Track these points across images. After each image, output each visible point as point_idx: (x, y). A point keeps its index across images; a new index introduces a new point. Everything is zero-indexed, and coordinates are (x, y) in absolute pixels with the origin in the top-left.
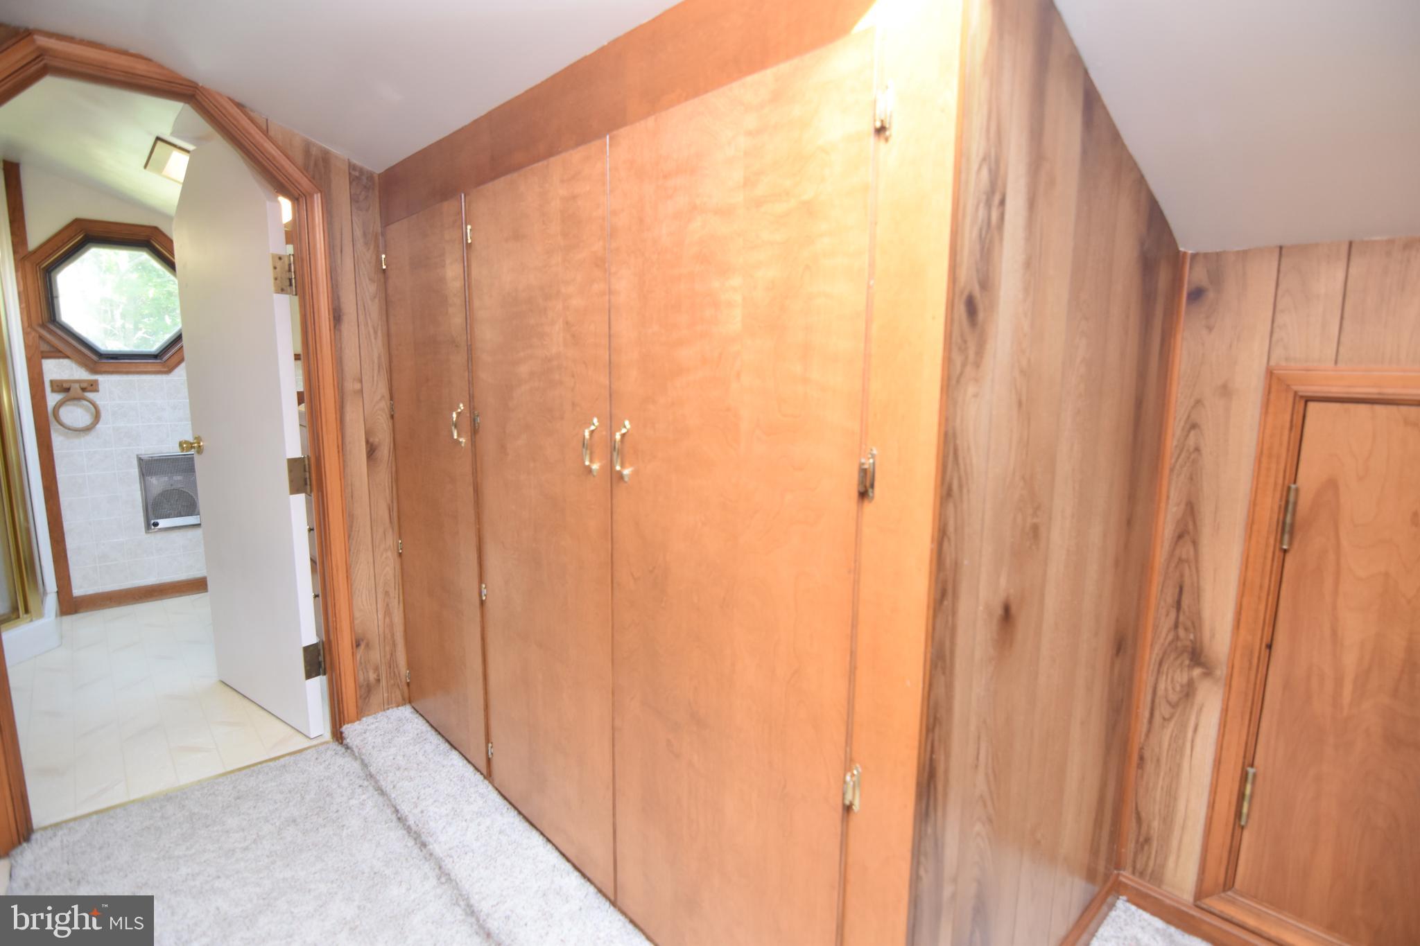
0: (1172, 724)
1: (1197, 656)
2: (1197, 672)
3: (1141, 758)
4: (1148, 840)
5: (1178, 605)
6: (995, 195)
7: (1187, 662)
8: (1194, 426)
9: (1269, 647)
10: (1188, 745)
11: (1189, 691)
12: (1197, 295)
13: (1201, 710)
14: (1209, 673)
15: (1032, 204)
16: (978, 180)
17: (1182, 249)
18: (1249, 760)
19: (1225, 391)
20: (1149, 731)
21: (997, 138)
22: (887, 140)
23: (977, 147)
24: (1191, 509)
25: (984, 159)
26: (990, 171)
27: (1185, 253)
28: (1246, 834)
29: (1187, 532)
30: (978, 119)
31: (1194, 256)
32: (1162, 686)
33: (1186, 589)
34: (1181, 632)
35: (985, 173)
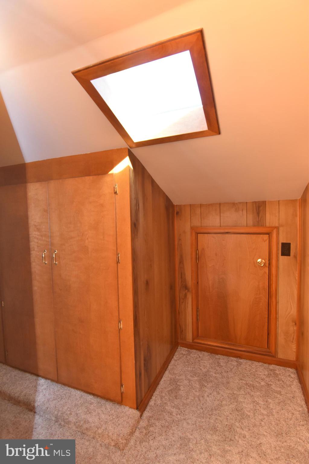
0: (184, 303)
1: (186, 287)
2: (187, 291)
3: (179, 313)
4: (182, 331)
5: (182, 277)
6: (137, 204)
7: (184, 289)
8: (180, 240)
9: (198, 283)
10: (187, 307)
11: (186, 296)
12: (177, 213)
13: (188, 299)
14: (188, 291)
15: (144, 204)
16: (134, 202)
17: (174, 204)
18: (197, 308)
19: (184, 232)
20: (180, 306)
21: (136, 194)
22: (117, 194)
23: (133, 197)
24: (181, 257)
25: (135, 198)
26: (136, 200)
27: (174, 205)
28: (199, 323)
29: (181, 262)
30: (133, 192)
31: (176, 205)
32: (181, 295)
33: (183, 274)
34: (183, 283)
35: (135, 201)
